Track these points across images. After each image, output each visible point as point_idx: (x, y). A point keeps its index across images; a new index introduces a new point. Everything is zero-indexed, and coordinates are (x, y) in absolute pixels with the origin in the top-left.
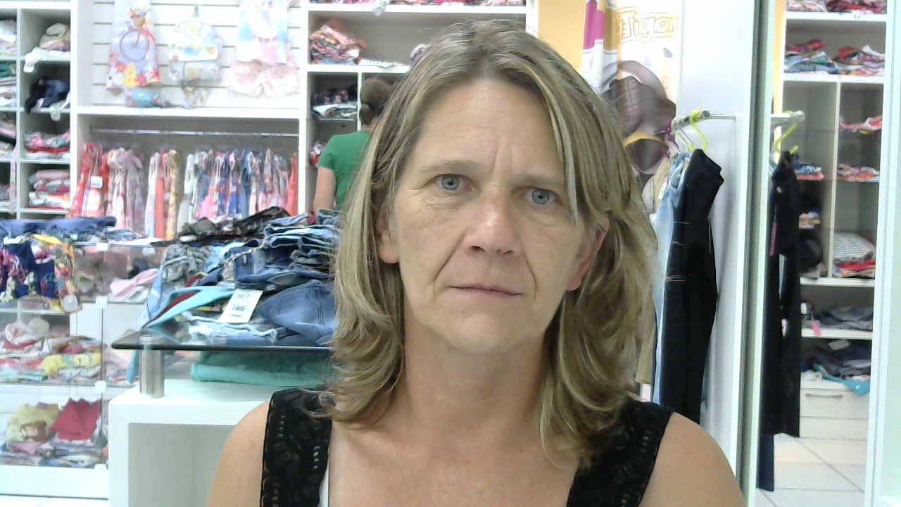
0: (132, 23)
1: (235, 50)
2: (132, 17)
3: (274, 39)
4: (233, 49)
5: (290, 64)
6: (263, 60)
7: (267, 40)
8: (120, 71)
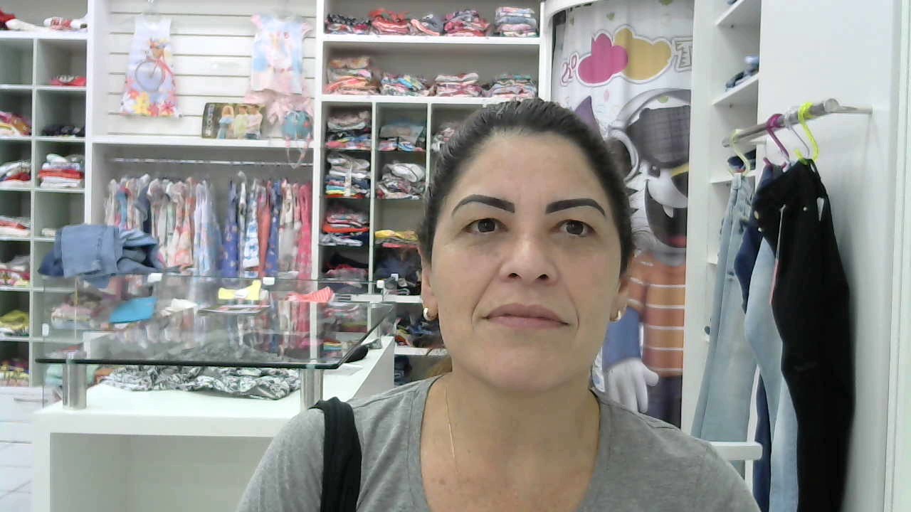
0: (151, 54)
1: (250, 80)
2: (151, 47)
3: (290, 69)
4: (246, 79)
5: (305, 95)
6: (279, 90)
7: (283, 70)
8: (133, 97)
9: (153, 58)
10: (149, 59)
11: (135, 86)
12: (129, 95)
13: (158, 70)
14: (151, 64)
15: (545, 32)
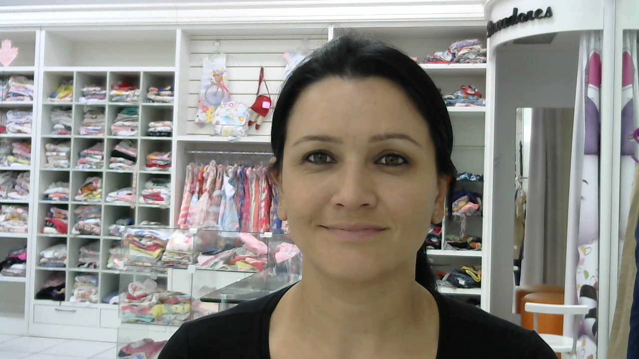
0: (214, 80)
2: (214, 76)
8: (204, 111)
9: (215, 82)
10: (213, 84)
11: (205, 104)
12: (202, 110)
13: (220, 90)
14: (215, 86)
15: (490, 59)
